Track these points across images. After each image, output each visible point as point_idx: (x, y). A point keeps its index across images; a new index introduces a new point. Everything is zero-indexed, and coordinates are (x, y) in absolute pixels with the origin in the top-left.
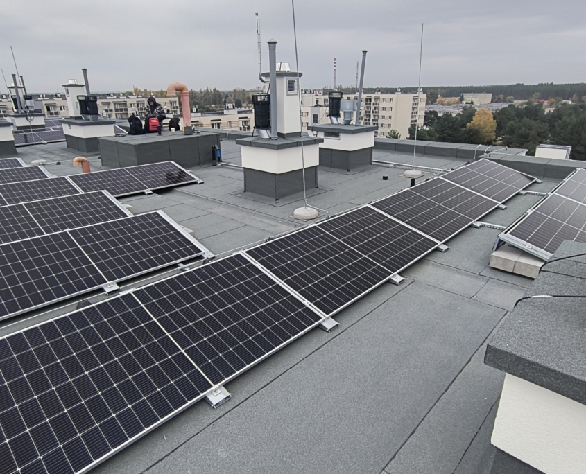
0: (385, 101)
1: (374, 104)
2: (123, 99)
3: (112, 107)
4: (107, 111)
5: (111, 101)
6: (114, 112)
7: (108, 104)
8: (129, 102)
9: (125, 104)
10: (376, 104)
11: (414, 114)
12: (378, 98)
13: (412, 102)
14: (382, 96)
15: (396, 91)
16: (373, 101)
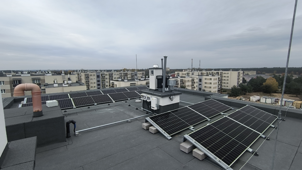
0: (225, 74)
1: (220, 75)
2: (126, 72)
3: (123, 75)
4: (121, 76)
5: (122, 73)
6: (123, 76)
7: (121, 74)
8: (128, 73)
9: (127, 74)
10: (221, 75)
11: (238, 79)
12: (222, 73)
13: (237, 74)
14: (224, 72)
15: (230, 70)
16: (220, 74)
